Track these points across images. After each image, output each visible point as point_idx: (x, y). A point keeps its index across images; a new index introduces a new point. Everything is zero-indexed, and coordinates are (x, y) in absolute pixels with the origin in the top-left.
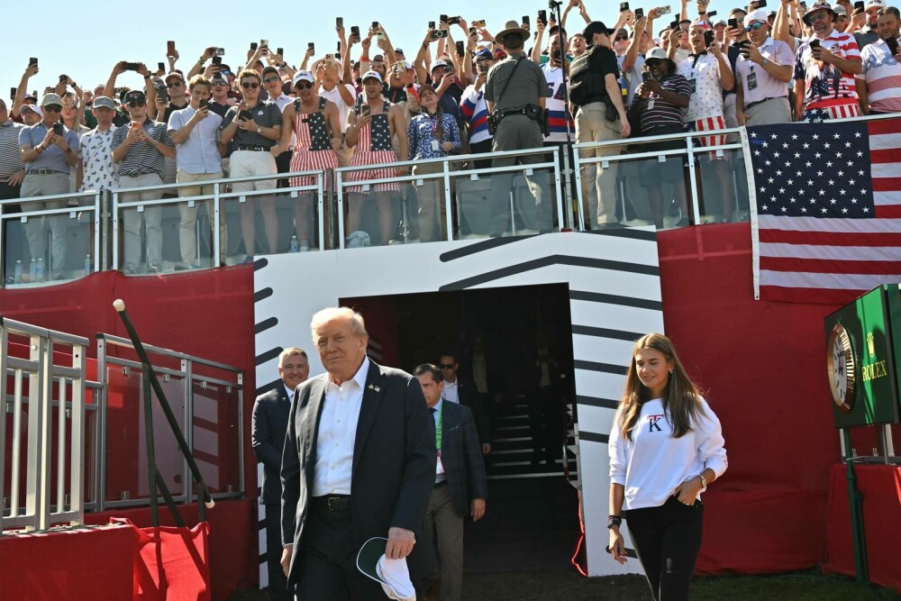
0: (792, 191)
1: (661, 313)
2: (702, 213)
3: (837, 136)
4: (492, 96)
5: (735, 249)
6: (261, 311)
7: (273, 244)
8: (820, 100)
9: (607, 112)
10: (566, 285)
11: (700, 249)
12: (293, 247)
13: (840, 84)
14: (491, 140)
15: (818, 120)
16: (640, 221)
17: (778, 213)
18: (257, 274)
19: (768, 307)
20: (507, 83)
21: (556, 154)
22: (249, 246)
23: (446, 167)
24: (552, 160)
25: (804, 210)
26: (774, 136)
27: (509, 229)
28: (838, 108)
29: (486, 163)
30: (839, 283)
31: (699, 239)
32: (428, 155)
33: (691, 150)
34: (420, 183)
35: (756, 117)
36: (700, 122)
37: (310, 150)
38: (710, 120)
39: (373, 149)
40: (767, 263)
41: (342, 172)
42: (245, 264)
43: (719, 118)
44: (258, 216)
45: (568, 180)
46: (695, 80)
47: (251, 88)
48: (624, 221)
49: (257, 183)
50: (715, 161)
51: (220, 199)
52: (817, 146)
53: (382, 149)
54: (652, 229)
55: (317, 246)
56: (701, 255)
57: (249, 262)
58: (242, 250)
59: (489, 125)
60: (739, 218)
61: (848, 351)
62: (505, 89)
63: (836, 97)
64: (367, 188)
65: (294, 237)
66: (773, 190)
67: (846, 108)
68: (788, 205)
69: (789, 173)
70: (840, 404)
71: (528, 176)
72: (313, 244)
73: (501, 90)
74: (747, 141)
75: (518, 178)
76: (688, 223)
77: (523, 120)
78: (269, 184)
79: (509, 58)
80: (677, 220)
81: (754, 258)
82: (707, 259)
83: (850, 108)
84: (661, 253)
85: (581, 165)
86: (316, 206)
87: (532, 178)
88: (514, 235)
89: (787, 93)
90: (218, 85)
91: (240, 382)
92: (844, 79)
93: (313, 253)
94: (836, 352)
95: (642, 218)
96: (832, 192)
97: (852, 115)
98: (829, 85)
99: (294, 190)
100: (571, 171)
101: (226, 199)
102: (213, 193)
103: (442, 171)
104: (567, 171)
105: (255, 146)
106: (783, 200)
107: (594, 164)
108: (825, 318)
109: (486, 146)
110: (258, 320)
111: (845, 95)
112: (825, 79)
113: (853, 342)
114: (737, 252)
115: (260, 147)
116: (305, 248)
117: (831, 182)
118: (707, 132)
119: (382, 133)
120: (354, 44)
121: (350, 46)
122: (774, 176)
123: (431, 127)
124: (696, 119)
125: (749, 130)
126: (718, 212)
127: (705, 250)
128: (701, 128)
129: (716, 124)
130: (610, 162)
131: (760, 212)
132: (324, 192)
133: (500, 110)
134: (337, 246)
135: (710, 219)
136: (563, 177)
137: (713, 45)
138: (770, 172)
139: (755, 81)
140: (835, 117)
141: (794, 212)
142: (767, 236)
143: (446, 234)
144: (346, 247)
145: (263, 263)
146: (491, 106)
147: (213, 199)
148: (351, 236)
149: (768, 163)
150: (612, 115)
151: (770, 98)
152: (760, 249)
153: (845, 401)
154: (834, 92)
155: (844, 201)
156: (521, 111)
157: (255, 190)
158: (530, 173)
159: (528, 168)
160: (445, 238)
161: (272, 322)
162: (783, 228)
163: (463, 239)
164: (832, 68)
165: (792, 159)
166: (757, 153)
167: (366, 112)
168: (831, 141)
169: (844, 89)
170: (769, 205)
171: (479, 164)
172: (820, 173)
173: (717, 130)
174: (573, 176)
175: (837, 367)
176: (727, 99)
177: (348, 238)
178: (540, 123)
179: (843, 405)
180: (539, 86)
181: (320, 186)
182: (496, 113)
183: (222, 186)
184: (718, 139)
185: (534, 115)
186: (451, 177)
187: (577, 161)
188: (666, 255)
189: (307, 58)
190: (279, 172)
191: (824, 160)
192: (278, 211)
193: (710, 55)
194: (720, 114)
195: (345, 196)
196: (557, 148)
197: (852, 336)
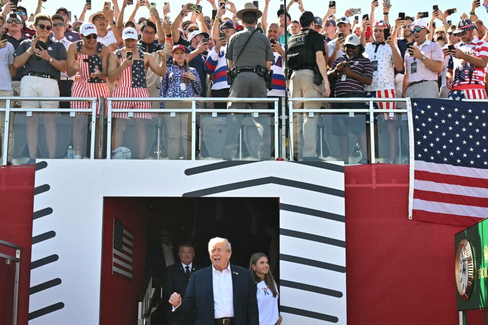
0: (438, 146)
1: (344, 224)
2: (377, 156)
3: (470, 111)
4: (232, 56)
5: (398, 183)
6: (40, 202)
7: (52, 152)
8: (459, 85)
9: (315, 77)
10: (277, 199)
11: (374, 181)
12: (69, 155)
13: (473, 74)
14: (229, 88)
15: (458, 99)
16: (332, 158)
17: (428, 160)
18: (37, 173)
19: (417, 225)
20: (243, 49)
21: (276, 104)
22: (32, 152)
23: (194, 105)
24: (273, 108)
25: (446, 159)
26: (429, 107)
27: (237, 156)
28: (471, 91)
29: (223, 105)
30: (465, 212)
31: (374, 174)
32: (177, 94)
33: (372, 110)
34: (173, 115)
35: (416, 92)
36: (379, 92)
37: (88, 82)
38: (386, 92)
39: (133, 86)
40: (419, 194)
41: (113, 101)
42: (28, 165)
43: (392, 90)
44: (41, 129)
45: (284, 123)
46: (377, 61)
47: (45, 29)
48: (321, 157)
49: (43, 102)
50: (389, 120)
51: (10, 112)
52: (457, 116)
53: (140, 87)
54: (341, 164)
55: (88, 156)
56: (374, 185)
57: (31, 163)
58: (26, 153)
59: (228, 77)
60: (401, 161)
61: (470, 257)
62: (241, 52)
63: (470, 83)
64: (131, 115)
65: (70, 147)
66: (426, 144)
67: (476, 91)
68: (435, 155)
69: (437, 133)
70: (462, 294)
71: (254, 118)
72: (85, 154)
73: (238, 53)
74: (411, 108)
75: (247, 118)
76: (366, 162)
77: (253, 76)
78: (53, 105)
79: (246, 30)
80: (358, 159)
81: (410, 190)
82: (378, 188)
83: (479, 91)
84: (347, 181)
85: (294, 113)
86: (89, 125)
87: (257, 119)
88: (241, 159)
89: (436, 78)
90: (14, 23)
91: (18, 256)
92: (476, 71)
93: (86, 160)
94: (461, 258)
95: (333, 156)
96: (465, 149)
97: (481, 98)
98: (466, 75)
99: (73, 111)
100: (286, 117)
101: (15, 112)
102: (5, 107)
103: (190, 107)
104: (284, 117)
105: (44, 73)
106: (432, 151)
107: (302, 113)
108: (455, 235)
109: (225, 93)
110: (37, 208)
111: (476, 83)
112: (463, 70)
113: (474, 252)
114: (398, 185)
115: (47, 75)
116: (78, 156)
117: (465, 142)
118: (383, 99)
119: (140, 74)
120: (127, 5)
121: (124, 6)
122: (427, 134)
123: (180, 73)
124: (377, 90)
125: (413, 101)
126: (387, 156)
127: (377, 182)
128: (380, 96)
129: (390, 95)
130: (315, 113)
131: (416, 158)
132: (97, 115)
133: (236, 67)
134: (104, 157)
135: (381, 161)
136: (280, 121)
137: (390, 39)
138: (424, 131)
139: (416, 68)
140: (469, 98)
141: (439, 160)
142: (420, 175)
143: (191, 155)
144: (111, 158)
145: (44, 165)
146: (231, 63)
147: (5, 112)
148: (116, 150)
149: (424, 125)
150: (318, 80)
151: (425, 81)
152: (415, 184)
153: (466, 293)
154: (469, 80)
155: (472, 156)
156: (253, 69)
157: (40, 108)
158: (256, 115)
159: (256, 112)
160: (189, 158)
161: (48, 211)
162: (431, 171)
163: (203, 160)
164: (469, 64)
165: (440, 124)
166: (417, 117)
167: (130, 57)
168: (467, 114)
169: (475, 78)
170: (422, 154)
171: (217, 105)
172: (458, 135)
173: (391, 98)
174: (287, 121)
175: (461, 268)
176: (396, 78)
177: (113, 152)
178: (266, 80)
179: (464, 295)
180: (267, 53)
181: (93, 110)
182: (234, 69)
183: (12, 102)
184: (391, 105)
185: (262, 74)
186: (197, 113)
187: (291, 111)
188: (350, 183)
189: (84, 11)
190: (61, 96)
191: (460, 126)
192: (58, 126)
193: (387, 45)
194: (393, 88)
195: (113, 119)
196: (278, 99)
197: (473, 248)
